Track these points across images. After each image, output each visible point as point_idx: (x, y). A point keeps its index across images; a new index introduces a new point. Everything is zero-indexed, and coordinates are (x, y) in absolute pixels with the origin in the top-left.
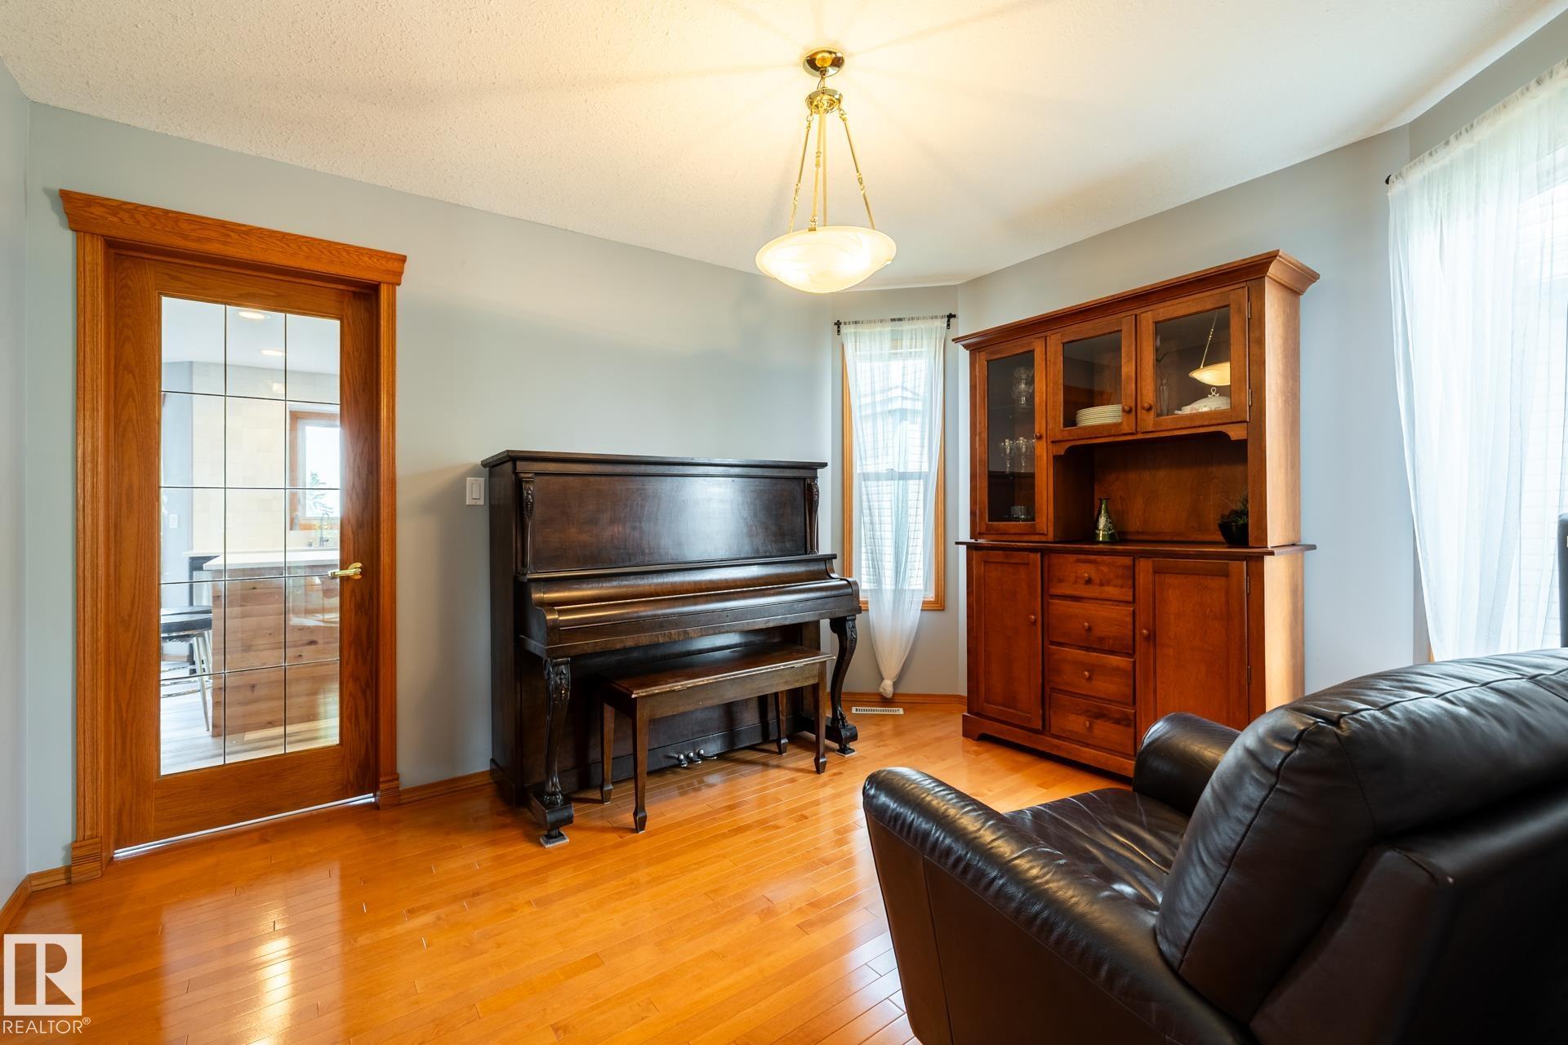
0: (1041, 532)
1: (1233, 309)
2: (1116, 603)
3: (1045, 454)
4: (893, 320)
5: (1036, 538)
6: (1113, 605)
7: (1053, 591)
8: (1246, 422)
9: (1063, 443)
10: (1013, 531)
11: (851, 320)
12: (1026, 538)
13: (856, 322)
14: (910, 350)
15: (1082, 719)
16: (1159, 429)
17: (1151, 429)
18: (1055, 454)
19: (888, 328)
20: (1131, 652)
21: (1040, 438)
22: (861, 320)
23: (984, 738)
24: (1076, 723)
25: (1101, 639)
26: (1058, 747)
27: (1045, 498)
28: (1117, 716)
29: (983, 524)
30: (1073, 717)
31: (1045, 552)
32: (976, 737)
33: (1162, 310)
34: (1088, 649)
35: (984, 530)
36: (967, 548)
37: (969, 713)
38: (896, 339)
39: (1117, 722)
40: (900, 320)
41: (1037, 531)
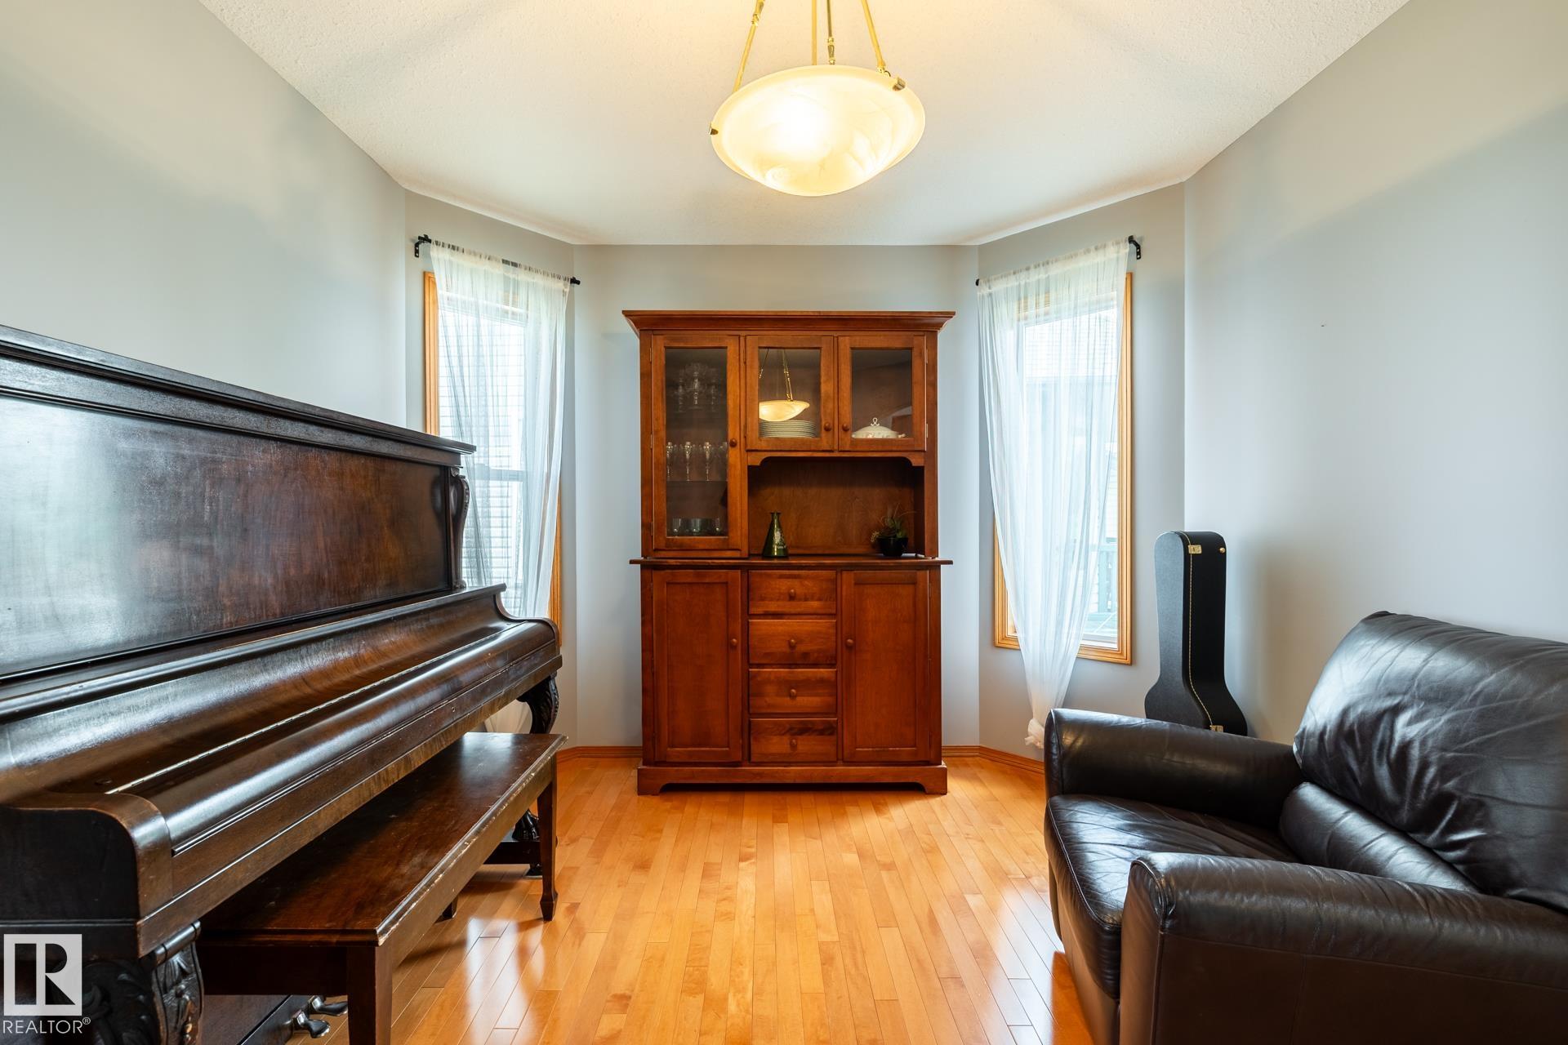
0: (735, 547)
1: (915, 353)
2: (819, 617)
3: (739, 463)
4: (505, 262)
5: (729, 554)
6: (816, 619)
7: (753, 610)
8: (924, 451)
9: (759, 453)
10: (701, 547)
11: (446, 242)
12: (716, 554)
13: (453, 248)
14: (506, 307)
15: (786, 739)
16: (856, 449)
17: (847, 449)
18: (749, 464)
19: (499, 270)
20: (833, 662)
21: (733, 445)
22: (461, 247)
23: (671, 789)
24: (777, 745)
25: (806, 655)
26: (760, 774)
27: (739, 512)
28: (821, 727)
29: (661, 538)
30: (775, 739)
31: (746, 569)
32: (659, 790)
33: (858, 338)
34: (789, 666)
35: (662, 545)
36: (642, 568)
37: (644, 764)
38: (511, 288)
39: (821, 732)
40: (515, 265)
41: (730, 547)
